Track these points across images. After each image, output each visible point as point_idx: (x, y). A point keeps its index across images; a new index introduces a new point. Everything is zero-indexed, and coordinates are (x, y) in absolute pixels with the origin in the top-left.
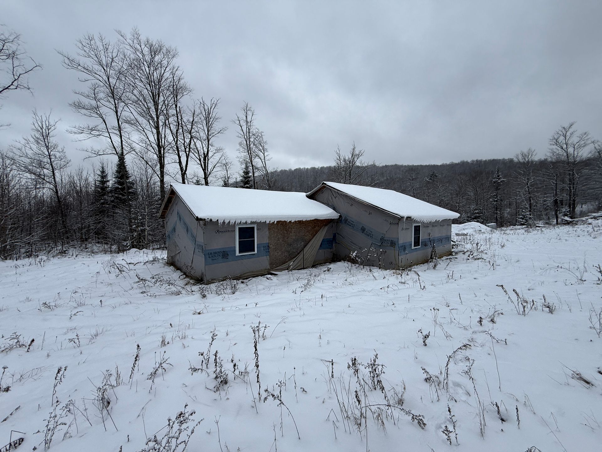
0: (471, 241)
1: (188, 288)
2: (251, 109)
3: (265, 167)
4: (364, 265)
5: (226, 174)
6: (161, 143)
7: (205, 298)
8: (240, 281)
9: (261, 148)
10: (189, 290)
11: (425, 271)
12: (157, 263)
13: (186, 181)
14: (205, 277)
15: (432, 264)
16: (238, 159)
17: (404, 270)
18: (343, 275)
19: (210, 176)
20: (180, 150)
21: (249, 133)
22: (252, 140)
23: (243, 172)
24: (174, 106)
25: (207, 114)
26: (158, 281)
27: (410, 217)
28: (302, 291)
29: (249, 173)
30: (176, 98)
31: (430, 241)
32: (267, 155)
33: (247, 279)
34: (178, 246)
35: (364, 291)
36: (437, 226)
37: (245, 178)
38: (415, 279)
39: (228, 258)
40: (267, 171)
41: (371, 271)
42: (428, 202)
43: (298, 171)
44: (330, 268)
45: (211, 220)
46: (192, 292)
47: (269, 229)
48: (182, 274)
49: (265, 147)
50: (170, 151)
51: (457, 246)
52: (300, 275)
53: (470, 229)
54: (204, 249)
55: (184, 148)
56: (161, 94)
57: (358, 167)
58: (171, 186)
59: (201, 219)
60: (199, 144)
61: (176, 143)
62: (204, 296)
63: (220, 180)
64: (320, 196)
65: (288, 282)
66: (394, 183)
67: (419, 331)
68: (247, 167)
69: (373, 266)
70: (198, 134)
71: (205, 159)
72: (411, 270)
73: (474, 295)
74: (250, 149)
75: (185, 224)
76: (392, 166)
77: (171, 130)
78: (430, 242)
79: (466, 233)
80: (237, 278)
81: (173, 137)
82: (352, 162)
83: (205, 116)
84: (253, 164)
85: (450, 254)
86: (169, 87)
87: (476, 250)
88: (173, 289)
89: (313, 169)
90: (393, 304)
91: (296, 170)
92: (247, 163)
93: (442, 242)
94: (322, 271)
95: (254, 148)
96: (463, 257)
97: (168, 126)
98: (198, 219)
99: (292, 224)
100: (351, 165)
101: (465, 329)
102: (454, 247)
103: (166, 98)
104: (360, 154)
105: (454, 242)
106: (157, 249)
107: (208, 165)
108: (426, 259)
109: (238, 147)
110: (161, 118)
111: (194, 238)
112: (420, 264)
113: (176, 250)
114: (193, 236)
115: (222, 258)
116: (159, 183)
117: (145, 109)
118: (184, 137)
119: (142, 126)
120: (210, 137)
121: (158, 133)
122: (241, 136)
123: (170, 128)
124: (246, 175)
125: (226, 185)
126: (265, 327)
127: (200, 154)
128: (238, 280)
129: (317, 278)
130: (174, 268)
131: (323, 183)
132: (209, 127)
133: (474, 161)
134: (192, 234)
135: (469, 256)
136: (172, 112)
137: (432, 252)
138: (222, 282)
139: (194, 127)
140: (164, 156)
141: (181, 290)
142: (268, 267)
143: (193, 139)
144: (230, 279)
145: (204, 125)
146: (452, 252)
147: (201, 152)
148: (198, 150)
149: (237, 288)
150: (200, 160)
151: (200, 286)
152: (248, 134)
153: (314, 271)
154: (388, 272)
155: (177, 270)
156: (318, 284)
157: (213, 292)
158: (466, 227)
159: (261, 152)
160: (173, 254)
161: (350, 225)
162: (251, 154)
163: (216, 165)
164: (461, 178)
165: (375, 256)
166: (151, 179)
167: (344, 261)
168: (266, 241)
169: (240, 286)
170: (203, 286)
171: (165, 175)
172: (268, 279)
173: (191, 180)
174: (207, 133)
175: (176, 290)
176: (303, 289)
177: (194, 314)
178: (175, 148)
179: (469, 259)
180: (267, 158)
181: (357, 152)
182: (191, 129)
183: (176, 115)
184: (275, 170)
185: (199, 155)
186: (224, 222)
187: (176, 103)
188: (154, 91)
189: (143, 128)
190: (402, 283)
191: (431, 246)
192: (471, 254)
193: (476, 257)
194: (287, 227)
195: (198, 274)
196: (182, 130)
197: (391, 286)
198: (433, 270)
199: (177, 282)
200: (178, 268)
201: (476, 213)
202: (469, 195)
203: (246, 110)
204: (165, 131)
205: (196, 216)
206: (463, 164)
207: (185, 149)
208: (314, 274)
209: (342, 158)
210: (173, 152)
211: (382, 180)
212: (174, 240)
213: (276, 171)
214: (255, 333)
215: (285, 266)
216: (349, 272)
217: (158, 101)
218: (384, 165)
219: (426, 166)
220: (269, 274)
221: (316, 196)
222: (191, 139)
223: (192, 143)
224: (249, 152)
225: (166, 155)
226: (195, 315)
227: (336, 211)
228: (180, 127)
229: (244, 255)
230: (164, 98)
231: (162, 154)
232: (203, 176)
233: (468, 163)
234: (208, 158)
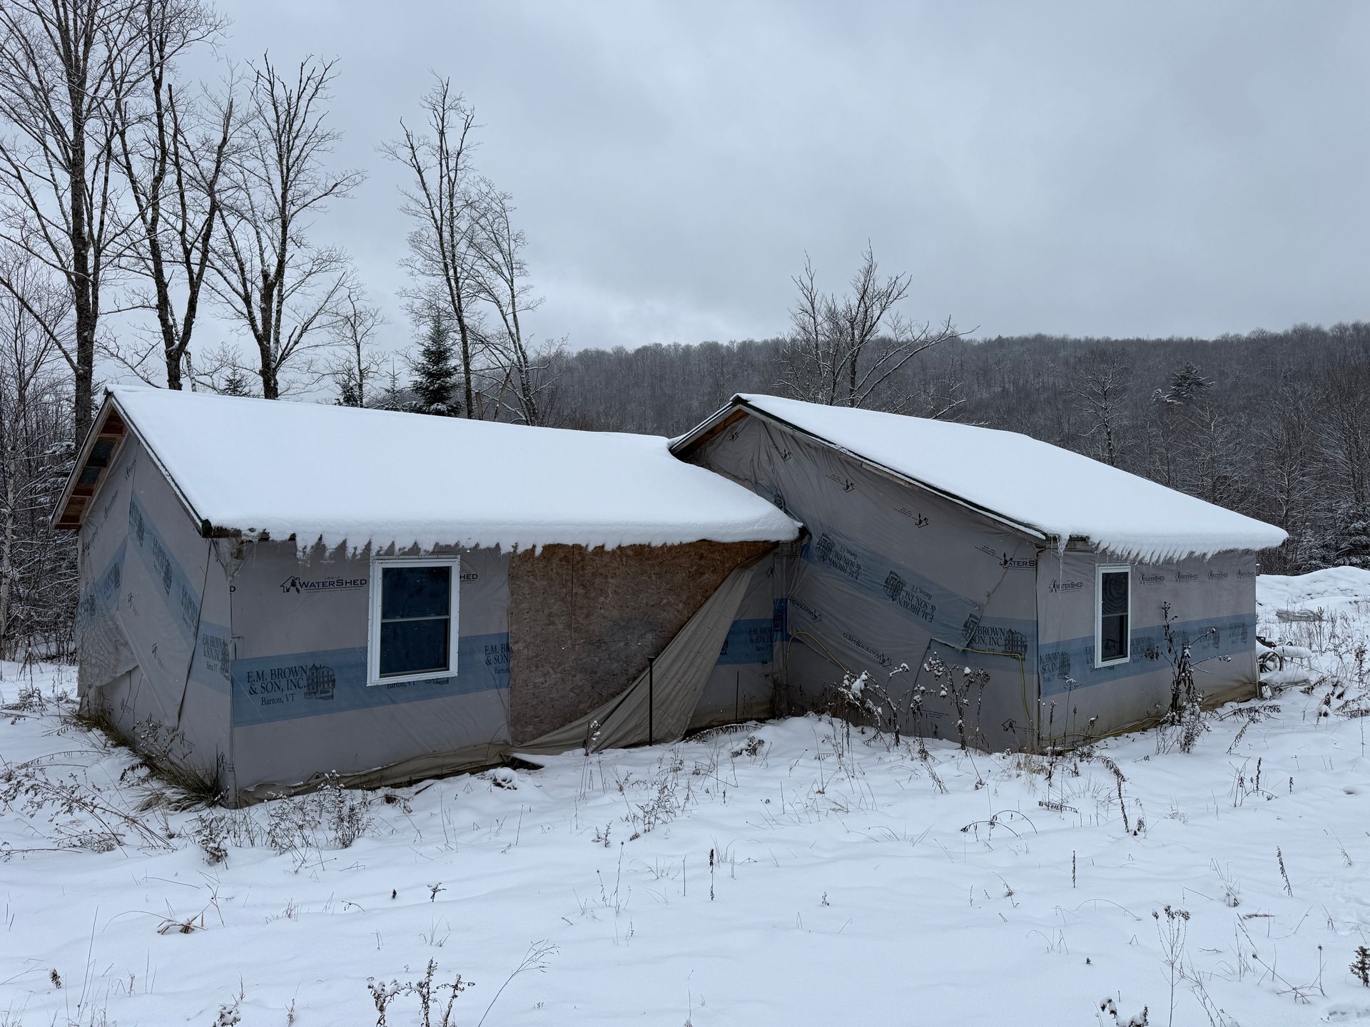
0: (1337, 642)
1: (154, 820)
2: (462, 104)
3: (515, 337)
4: (897, 733)
5: (354, 359)
6: (86, 229)
7: (221, 865)
8: (381, 792)
9: (499, 258)
10: (158, 832)
11: (1147, 758)
12: (38, 715)
13: (184, 381)
14: (229, 776)
15: (1175, 733)
16: (406, 300)
17: (1060, 753)
18: (808, 769)
19: (286, 363)
20: (164, 255)
21: (451, 196)
22: (462, 224)
23: (424, 354)
24: (149, 83)
25: (283, 118)
26: (23, 789)
27: (1084, 539)
28: (636, 836)
29: (446, 359)
30: (157, 55)
31: (1168, 634)
32: (525, 289)
33: (410, 784)
34: (126, 644)
35: (893, 837)
36: (1195, 577)
37: (429, 374)
38: (1104, 793)
39: (332, 697)
40: (523, 353)
41: (924, 754)
42: (1167, 484)
43: (650, 355)
44: (761, 742)
45: (264, 537)
46: (171, 836)
47: (512, 577)
48: (137, 761)
49: (516, 257)
50: (124, 261)
51: (1281, 659)
52: (630, 769)
53: (1333, 594)
54: (231, 657)
55: (181, 249)
56: (99, 36)
57: (885, 343)
58: (109, 394)
59: (222, 532)
60: (245, 237)
61: (152, 229)
62: (217, 856)
63: (329, 380)
64: (724, 449)
65: (583, 796)
66: (1032, 410)
67: (1103, 1008)
68: (439, 335)
69: (936, 735)
70: (243, 194)
71: (267, 297)
72: (1089, 755)
73: (1343, 860)
74: (453, 261)
75: (160, 552)
76: (1024, 341)
77: (131, 175)
78: (1171, 641)
79: (1316, 611)
80: (368, 783)
81: (140, 206)
82: (863, 322)
83: (274, 126)
84: (466, 321)
85: (1254, 690)
86: (131, 8)
87: (1356, 678)
88: (88, 823)
89: (711, 349)
90: (1010, 894)
91: (642, 352)
92: (438, 316)
93: (1216, 643)
94: (725, 754)
95: (470, 259)
96: (1302, 705)
97: (122, 159)
98: (209, 531)
99: (606, 559)
100: (856, 332)
101: (1299, 996)
102: (1270, 664)
103: (115, 52)
104: (895, 293)
105: (1270, 645)
106: (49, 658)
107: (278, 320)
108: (1153, 712)
109: (407, 252)
110: (93, 126)
111: (192, 612)
112: (1131, 730)
113: (118, 660)
114: (190, 602)
115: (308, 694)
116: (71, 388)
117: (29, 92)
118: (183, 205)
119: (13, 158)
120: (294, 209)
121: (78, 187)
122: (419, 208)
123: (129, 167)
124: (436, 363)
125: (351, 398)
126: (456, 987)
127: (248, 276)
128: (373, 789)
129: (699, 784)
130: (104, 737)
131: (739, 400)
132: (288, 170)
133: (1346, 329)
134: (185, 595)
135: (1327, 703)
136: (140, 102)
137: (1179, 683)
138: (298, 799)
139: (226, 166)
140: (96, 279)
141: (123, 829)
142: (504, 734)
143: (222, 216)
144: (334, 782)
145: (269, 161)
146: (1262, 684)
147: (254, 269)
148: (239, 261)
149: (364, 821)
150: (247, 300)
151: (204, 813)
152: (446, 201)
153: (693, 752)
154: (996, 762)
155: (115, 746)
156: (706, 807)
157: (257, 841)
158: (1320, 587)
159: (502, 274)
160: (106, 680)
161: (842, 568)
162: (457, 282)
163: (310, 322)
164: (1295, 392)
165: (943, 693)
166: (35, 371)
167: (820, 712)
168: (497, 625)
169: (379, 813)
170: (219, 812)
171: (95, 357)
172: (499, 785)
173: (207, 380)
174: (279, 195)
175: (98, 830)
176: (640, 828)
177: (163, 932)
178: (145, 249)
179: (1326, 715)
180: (521, 300)
181: (881, 284)
182: (215, 177)
183: (155, 119)
184: (553, 351)
185: (244, 279)
186: (320, 546)
187: (157, 70)
188: (71, 23)
189: (16, 168)
190: (1050, 806)
191: (1171, 657)
192: (1337, 693)
193: (1355, 707)
194: (589, 570)
195: (200, 762)
196: (175, 177)
197: (1004, 819)
198: (1184, 756)
199: (105, 795)
200: (121, 739)
201: (1357, 532)
202: (1326, 461)
203: (442, 107)
204: (106, 179)
205: (203, 518)
206: (1304, 339)
207: (187, 253)
208: (689, 766)
209: (822, 307)
210: (136, 264)
211: (985, 395)
212: (112, 618)
213: (559, 355)
214: (382, 1009)
215: (575, 729)
216: (834, 759)
217: (85, 59)
218: (994, 337)
219: (1159, 344)
220: (504, 765)
221: (708, 450)
222: (212, 214)
223: (218, 231)
224: (451, 272)
225: (107, 274)
226: (166, 938)
227: (786, 512)
228: (170, 167)
229: (403, 684)
230: (110, 51)
231: (91, 271)
232: (259, 365)
233: (1324, 334)
234: (280, 291)
